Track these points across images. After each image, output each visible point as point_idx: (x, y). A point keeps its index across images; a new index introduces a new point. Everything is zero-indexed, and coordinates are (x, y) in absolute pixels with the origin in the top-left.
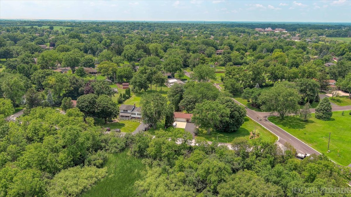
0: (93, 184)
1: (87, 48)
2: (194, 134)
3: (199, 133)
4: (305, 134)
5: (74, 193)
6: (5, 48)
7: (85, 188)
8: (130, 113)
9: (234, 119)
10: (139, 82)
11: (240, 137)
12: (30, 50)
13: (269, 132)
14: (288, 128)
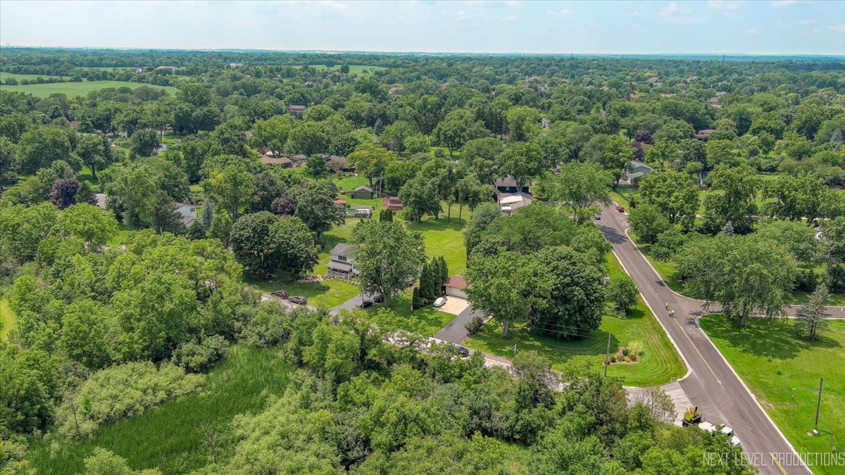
0: (155, 404)
1: (374, 114)
2: (467, 332)
3: (481, 331)
4: (779, 373)
5: (101, 416)
6: (206, 109)
7: (130, 408)
8: (351, 265)
9: (568, 306)
10: (416, 195)
11: (580, 355)
12: (250, 114)
13: (675, 354)
14: (741, 349)
